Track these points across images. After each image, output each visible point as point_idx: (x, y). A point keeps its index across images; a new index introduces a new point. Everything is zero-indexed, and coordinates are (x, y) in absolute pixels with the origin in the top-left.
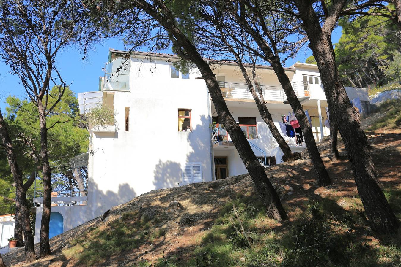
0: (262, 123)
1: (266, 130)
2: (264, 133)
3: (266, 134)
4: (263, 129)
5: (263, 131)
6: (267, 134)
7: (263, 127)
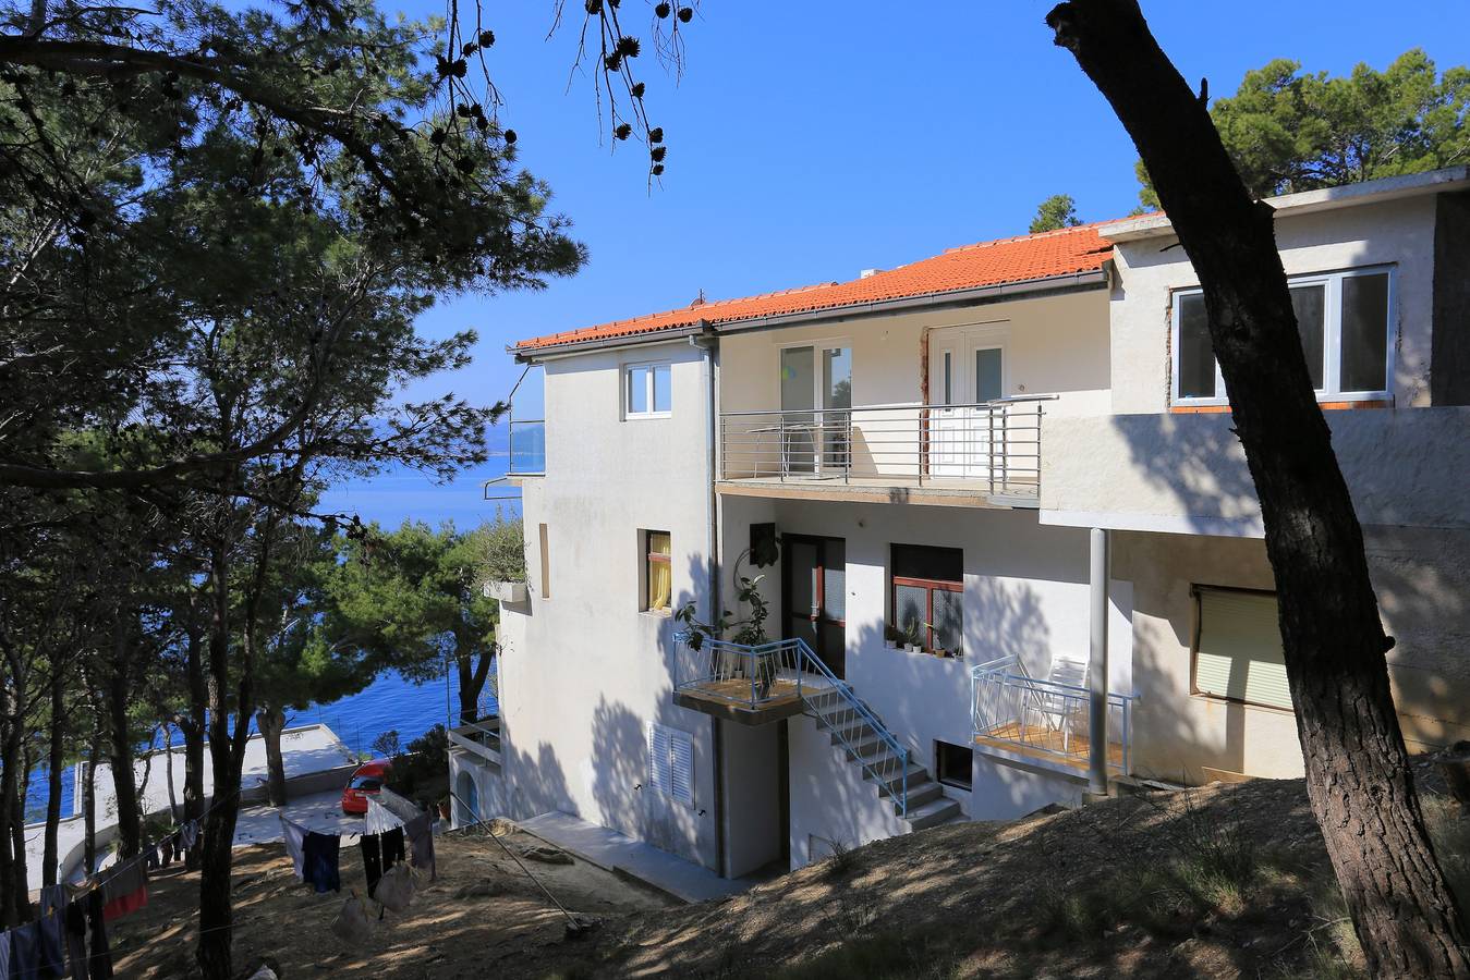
0: (981, 580)
1: (995, 615)
2: (987, 629)
3: (993, 635)
4: (981, 611)
5: (980, 618)
6: (999, 637)
7: (984, 598)
